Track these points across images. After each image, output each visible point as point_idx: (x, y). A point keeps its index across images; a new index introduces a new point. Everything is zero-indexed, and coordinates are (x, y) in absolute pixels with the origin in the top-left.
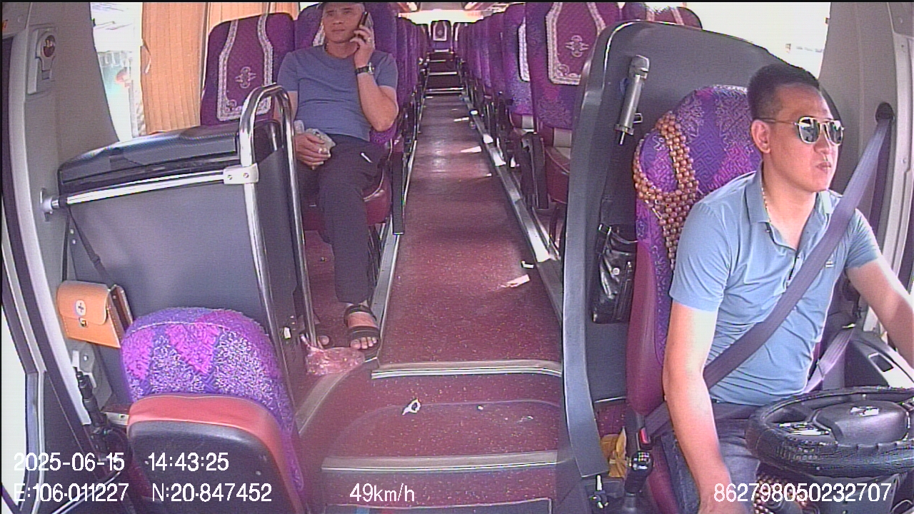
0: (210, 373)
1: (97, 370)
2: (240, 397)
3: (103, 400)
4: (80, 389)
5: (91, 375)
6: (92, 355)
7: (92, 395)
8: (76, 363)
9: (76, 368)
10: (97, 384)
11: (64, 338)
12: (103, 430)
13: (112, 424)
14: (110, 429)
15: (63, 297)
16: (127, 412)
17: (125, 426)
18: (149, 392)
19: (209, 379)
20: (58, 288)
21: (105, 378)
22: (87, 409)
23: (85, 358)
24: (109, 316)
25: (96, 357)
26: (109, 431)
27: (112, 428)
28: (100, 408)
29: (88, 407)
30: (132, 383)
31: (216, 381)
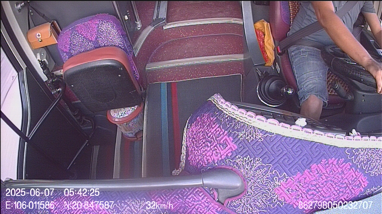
0: (96, 40)
1: (48, 56)
2: (110, 46)
3: (51, 67)
4: (41, 67)
5: (45, 60)
6: (45, 52)
7: (47, 67)
8: (39, 58)
9: (39, 60)
10: (48, 62)
11: (32, 50)
12: (53, 80)
13: (56, 76)
14: (55, 78)
15: (30, 36)
16: (62, 69)
17: (62, 74)
18: (71, 56)
19: (96, 42)
20: (27, 33)
21: (51, 58)
22: (45, 74)
23: (42, 54)
24: (52, 33)
25: (47, 52)
26: (56, 79)
27: (57, 77)
28: (51, 72)
29: (45, 73)
30: (63, 55)
31: (99, 42)
